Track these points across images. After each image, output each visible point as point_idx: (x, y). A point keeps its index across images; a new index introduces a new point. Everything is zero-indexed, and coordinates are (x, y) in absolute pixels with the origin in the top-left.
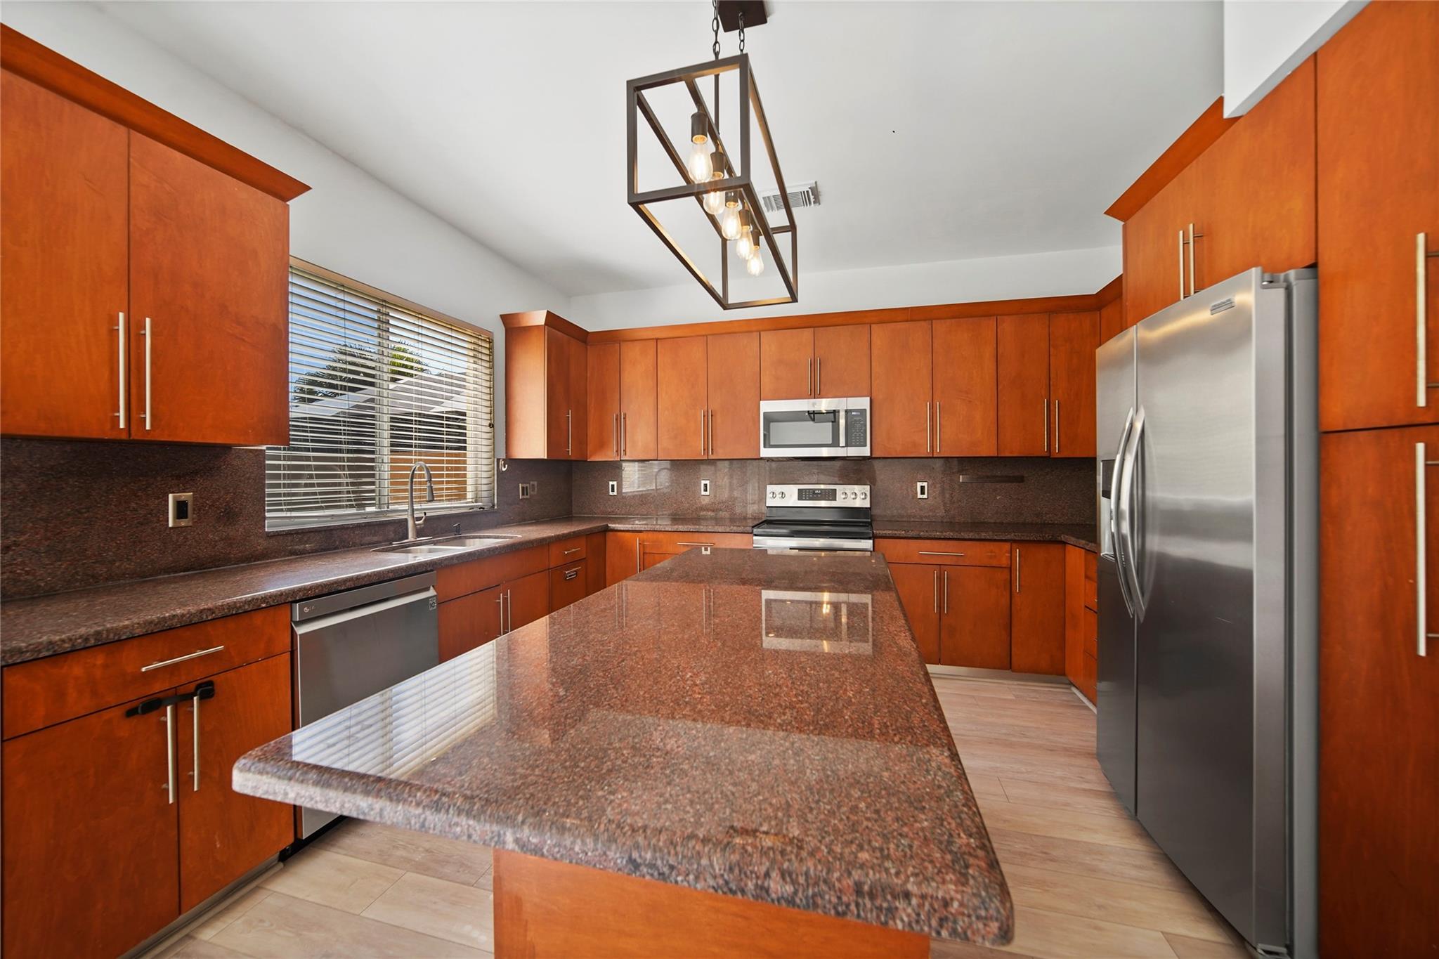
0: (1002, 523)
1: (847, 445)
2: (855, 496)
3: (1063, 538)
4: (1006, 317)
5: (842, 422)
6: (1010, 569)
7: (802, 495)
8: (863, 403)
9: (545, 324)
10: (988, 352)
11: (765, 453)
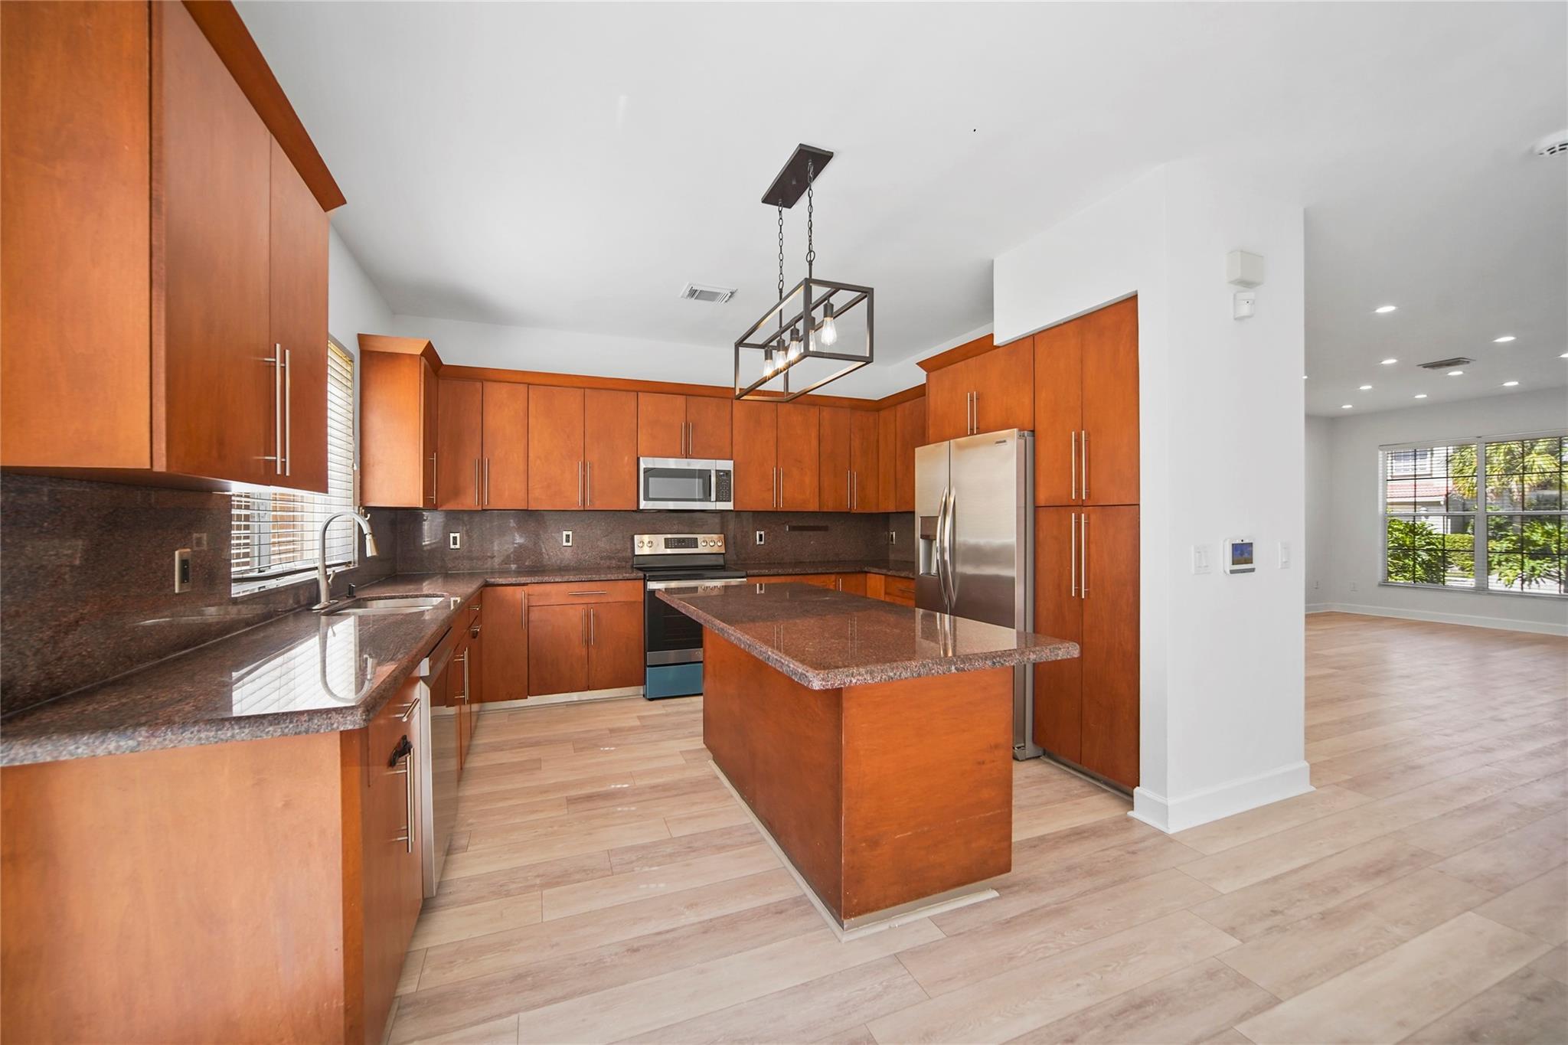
0: (814, 562)
1: (716, 500)
2: (709, 544)
3: (866, 569)
4: (825, 408)
5: (713, 479)
7: (668, 544)
8: (727, 465)
9: (422, 355)
10: (814, 433)
11: (644, 505)
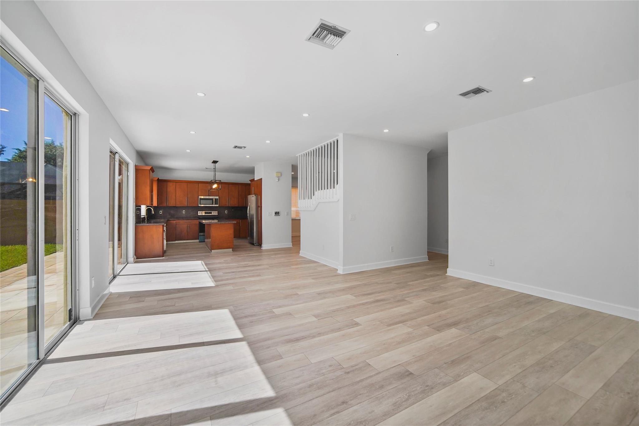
1: (215, 204)
2: (215, 213)
5: (214, 200)
6: (240, 223)
7: (205, 213)
8: (217, 197)
9: (157, 179)
10: (237, 191)
11: (199, 205)
